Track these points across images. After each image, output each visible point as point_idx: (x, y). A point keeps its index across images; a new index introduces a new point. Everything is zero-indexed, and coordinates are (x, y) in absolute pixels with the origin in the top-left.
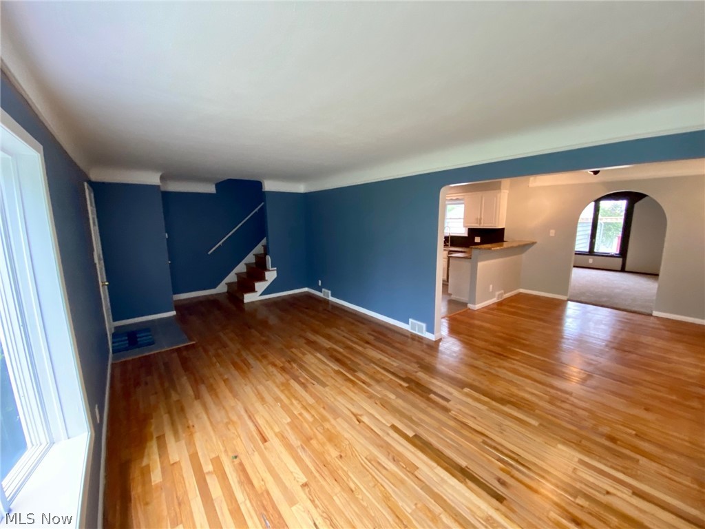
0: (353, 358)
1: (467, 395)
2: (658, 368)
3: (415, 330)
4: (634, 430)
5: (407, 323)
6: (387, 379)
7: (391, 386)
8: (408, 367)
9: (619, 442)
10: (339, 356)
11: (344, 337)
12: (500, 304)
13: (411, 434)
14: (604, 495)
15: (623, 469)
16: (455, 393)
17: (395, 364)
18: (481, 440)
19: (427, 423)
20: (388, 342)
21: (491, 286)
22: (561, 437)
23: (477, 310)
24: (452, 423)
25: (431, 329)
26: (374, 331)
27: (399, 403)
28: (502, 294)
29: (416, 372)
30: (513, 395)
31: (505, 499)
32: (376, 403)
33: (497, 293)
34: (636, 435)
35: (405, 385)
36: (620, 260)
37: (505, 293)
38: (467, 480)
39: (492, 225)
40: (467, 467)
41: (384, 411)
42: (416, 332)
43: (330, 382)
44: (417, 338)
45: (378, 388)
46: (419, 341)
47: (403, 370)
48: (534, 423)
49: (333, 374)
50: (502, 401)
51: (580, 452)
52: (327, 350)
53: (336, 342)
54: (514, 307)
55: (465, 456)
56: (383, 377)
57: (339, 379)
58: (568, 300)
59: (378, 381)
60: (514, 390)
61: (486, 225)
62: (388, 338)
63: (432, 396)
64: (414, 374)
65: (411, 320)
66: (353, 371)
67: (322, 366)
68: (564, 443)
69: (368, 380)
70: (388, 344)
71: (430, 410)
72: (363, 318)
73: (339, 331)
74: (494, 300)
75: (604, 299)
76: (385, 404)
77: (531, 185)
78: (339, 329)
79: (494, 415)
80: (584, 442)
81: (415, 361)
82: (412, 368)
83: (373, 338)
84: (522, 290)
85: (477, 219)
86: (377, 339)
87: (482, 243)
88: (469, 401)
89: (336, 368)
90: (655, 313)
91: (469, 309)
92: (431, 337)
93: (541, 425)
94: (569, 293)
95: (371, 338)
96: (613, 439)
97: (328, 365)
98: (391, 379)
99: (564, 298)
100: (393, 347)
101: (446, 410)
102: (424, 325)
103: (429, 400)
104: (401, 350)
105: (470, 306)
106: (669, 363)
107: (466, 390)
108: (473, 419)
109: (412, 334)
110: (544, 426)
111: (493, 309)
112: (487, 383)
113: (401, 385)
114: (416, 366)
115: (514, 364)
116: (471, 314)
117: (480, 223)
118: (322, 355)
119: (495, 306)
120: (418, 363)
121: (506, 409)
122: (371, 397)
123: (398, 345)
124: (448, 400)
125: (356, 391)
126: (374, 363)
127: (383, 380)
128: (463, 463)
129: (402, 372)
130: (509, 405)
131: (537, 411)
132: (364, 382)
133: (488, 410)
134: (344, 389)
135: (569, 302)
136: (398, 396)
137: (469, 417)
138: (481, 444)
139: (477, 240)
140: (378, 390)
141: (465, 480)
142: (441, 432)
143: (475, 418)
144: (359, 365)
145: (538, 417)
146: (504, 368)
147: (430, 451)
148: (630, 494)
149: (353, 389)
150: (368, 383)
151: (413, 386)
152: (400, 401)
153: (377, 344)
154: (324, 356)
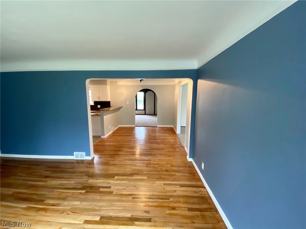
0: (38, 193)
1: (117, 180)
2: (166, 142)
3: (79, 158)
4: (170, 165)
5: (73, 155)
6: (70, 194)
7: (74, 197)
8: (81, 180)
9: (169, 171)
10: (25, 196)
11: (24, 180)
12: (113, 133)
13: (98, 219)
14: (175, 192)
15: (174, 180)
16: (112, 182)
17: (72, 182)
18: (131, 198)
19: (104, 206)
20: (63, 171)
21: (110, 126)
22: (155, 178)
23: (106, 138)
24: (116, 198)
25: (88, 154)
26: (49, 167)
27: (85, 205)
28: (113, 129)
29: (88, 180)
30: (135, 170)
31: (151, 218)
32: (68, 214)
33: (112, 128)
34: (171, 166)
35: (84, 191)
36: (144, 111)
37: (115, 128)
38: (135, 222)
39: (105, 100)
40: (131, 216)
41: (76, 216)
42: (80, 159)
43: (22, 219)
44: (80, 162)
45: (66, 203)
46: (82, 163)
47: (80, 183)
48: (145, 178)
49: (23, 212)
50: (132, 175)
51: (162, 181)
52: (11, 195)
53: (18, 186)
54: (119, 133)
55: (129, 211)
56: (67, 195)
57: (32, 213)
58: (136, 126)
59: (64, 199)
60: (134, 168)
61: (102, 100)
62: (62, 168)
63: (101, 189)
64: (86, 182)
65: (75, 153)
66: (41, 201)
67: (11, 211)
68: (157, 180)
69: (56, 202)
70: (63, 172)
71: (103, 198)
72: (37, 162)
73: (17, 178)
74: (111, 132)
75: (145, 124)
76: (75, 211)
77: (118, 84)
78: (16, 176)
79: (131, 183)
80: (162, 176)
81: (84, 175)
82: (84, 180)
83: (50, 172)
84: (120, 126)
85: (98, 97)
86: (54, 172)
87: (101, 108)
88: (119, 182)
89: (25, 206)
90: (158, 126)
91: (102, 138)
92: (89, 158)
93: (148, 177)
94: (135, 124)
95: (48, 173)
96: (167, 171)
97: (16, 207)
98: (73, 193)
99: (134, 126)
100: (68, 172)
101: (111, 193)
102: (84, 153)
103: (101, 192)
104: (73, 172)
105: (102, 137)
106: (167, 140)
107: (116, 177)
108: (124, 190)
109: (77, 160)
110: (149, 177)
111: (111, 136)
112: (123, 170)
113: (81, 193)
114: (86, 177)
115: (129, 157)
116: (103, 141)
117: (100, 99)
118: (6, 201)
119: (112, 135)
120: (86, 175)
121: (135, 177)
122: (63, 212)
123: (70, 170)
124: (109, 187)
125: (50, 214)
126: (57, 188)
127: (68, 196)
128: (129, 215)
129: (79, 185)
130: (135, 175)
131: (144, 172)
132: (53, 205)
133: (128, 182)
134: (39, 218)
135: (136, 127)
136: (82, 200)
137: (122, 190)
138: (133, 200)
139: (99, 106)
140: (66, 205)
141: (133, 223)
142: (114, 206)
143: (125, 189)
144: (45, 195)
145: (145, 175)
146: (126, 160)
147: (112, 221)
148: (180, 187)
149: (46, 214)
150: (57, 204)
151: (88, 190)
152: (84, 203)
153: (54, 175)
154: (9, 202)
